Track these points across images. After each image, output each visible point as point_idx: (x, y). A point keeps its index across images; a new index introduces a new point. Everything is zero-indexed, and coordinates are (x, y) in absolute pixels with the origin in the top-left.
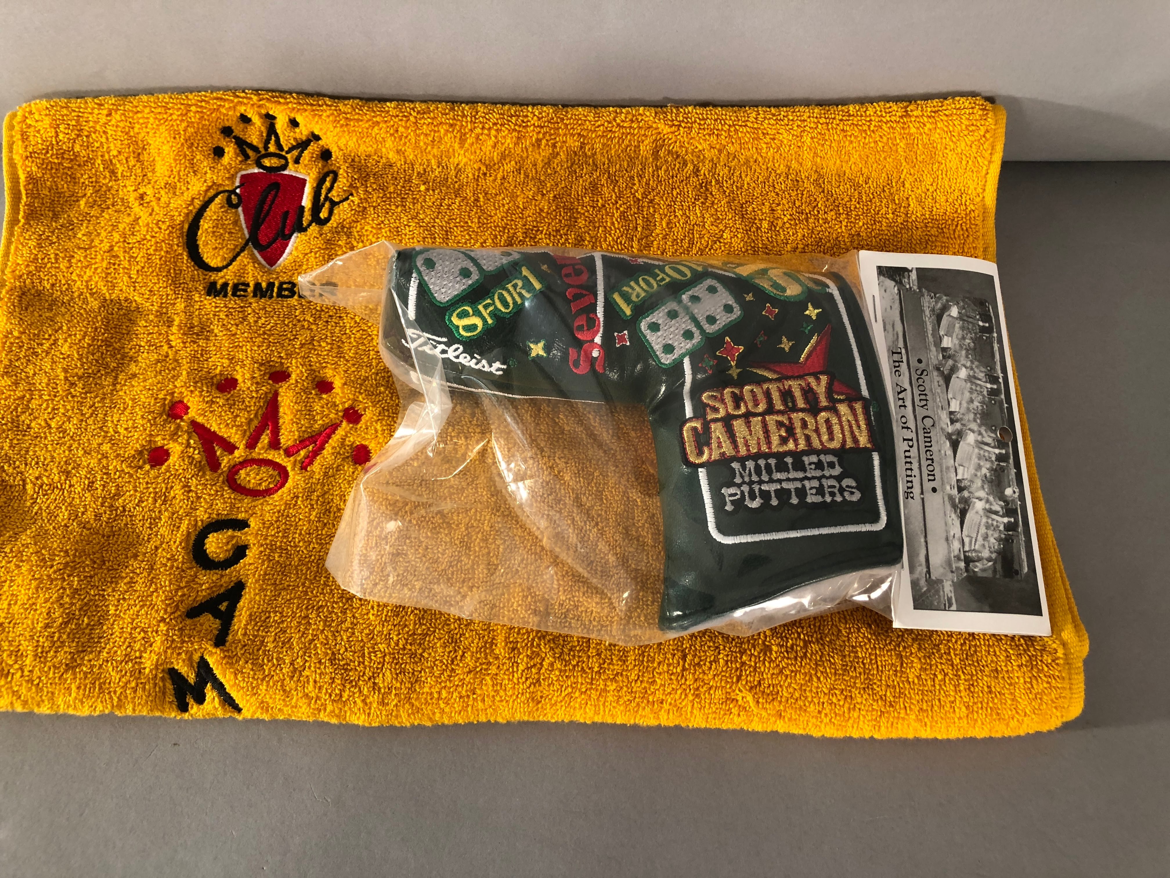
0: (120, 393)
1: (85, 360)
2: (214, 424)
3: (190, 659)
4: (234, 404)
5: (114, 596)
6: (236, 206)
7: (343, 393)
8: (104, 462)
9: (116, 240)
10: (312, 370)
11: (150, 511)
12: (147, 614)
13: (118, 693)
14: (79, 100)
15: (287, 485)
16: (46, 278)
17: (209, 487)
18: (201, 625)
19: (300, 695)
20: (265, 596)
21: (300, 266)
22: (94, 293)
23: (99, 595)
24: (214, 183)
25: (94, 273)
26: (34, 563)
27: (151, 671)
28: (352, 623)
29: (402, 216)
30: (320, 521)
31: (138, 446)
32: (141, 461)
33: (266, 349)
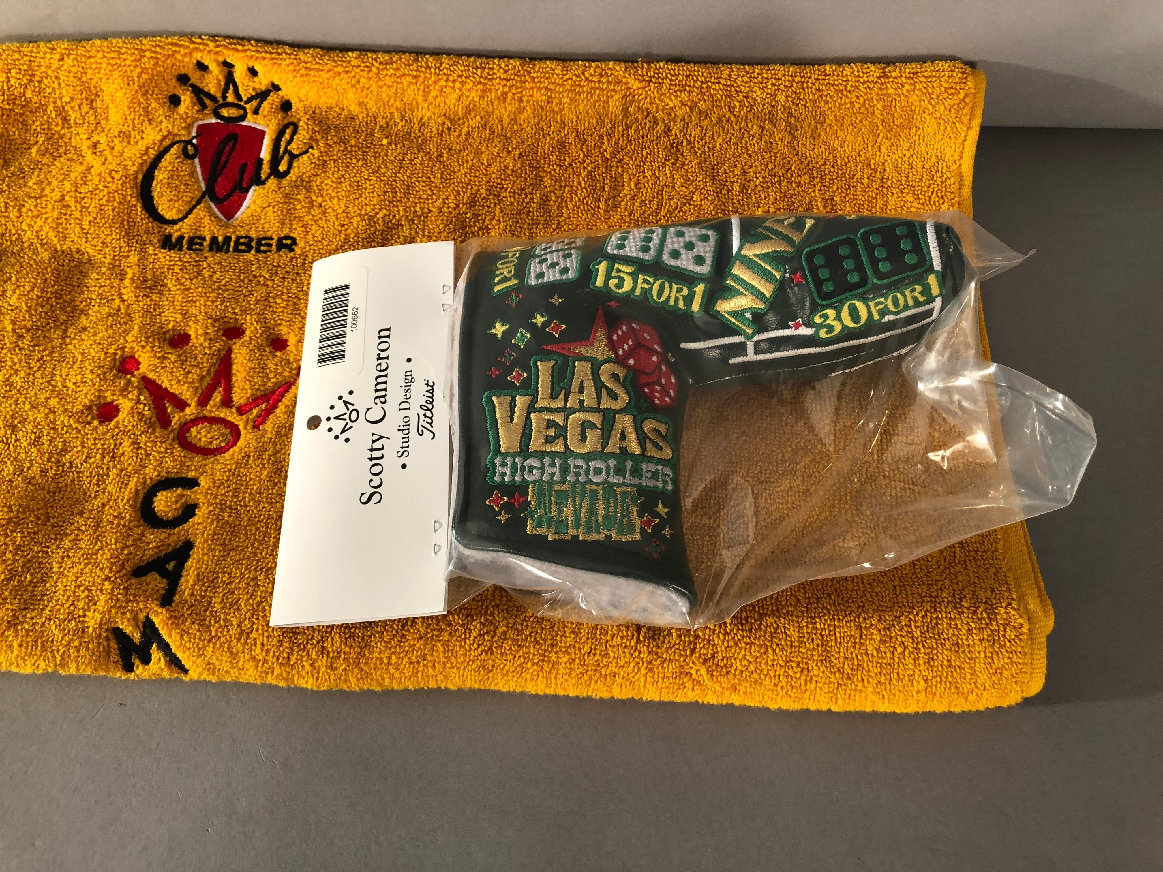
0: (70, 347)
1: (33, 312)
2: (165, 381)
3: (135, 618)
4: (186, 361)
5: (58, 553)
6: (193, 157)
7: (297, 350)
8: (51, 416)
9: (67, 189)
10: (266, 327)
11: (97, 467)
12: (91, 572)
13: (61, 652)
14: (31, 45)
15: (239, 444)
17: (159, 444)
18: (147, 584)
19: (247, 657)
20: (214, 556)
21: (257, 220)
22: (45, 244)
23: (43, 552)
24: (170, 133)
25: (44, 223)
27: (95, 630)
29: (363, 170)
30: (271, 481)
31: (86, 401)
32: (89, 417)
33: (221, 305)
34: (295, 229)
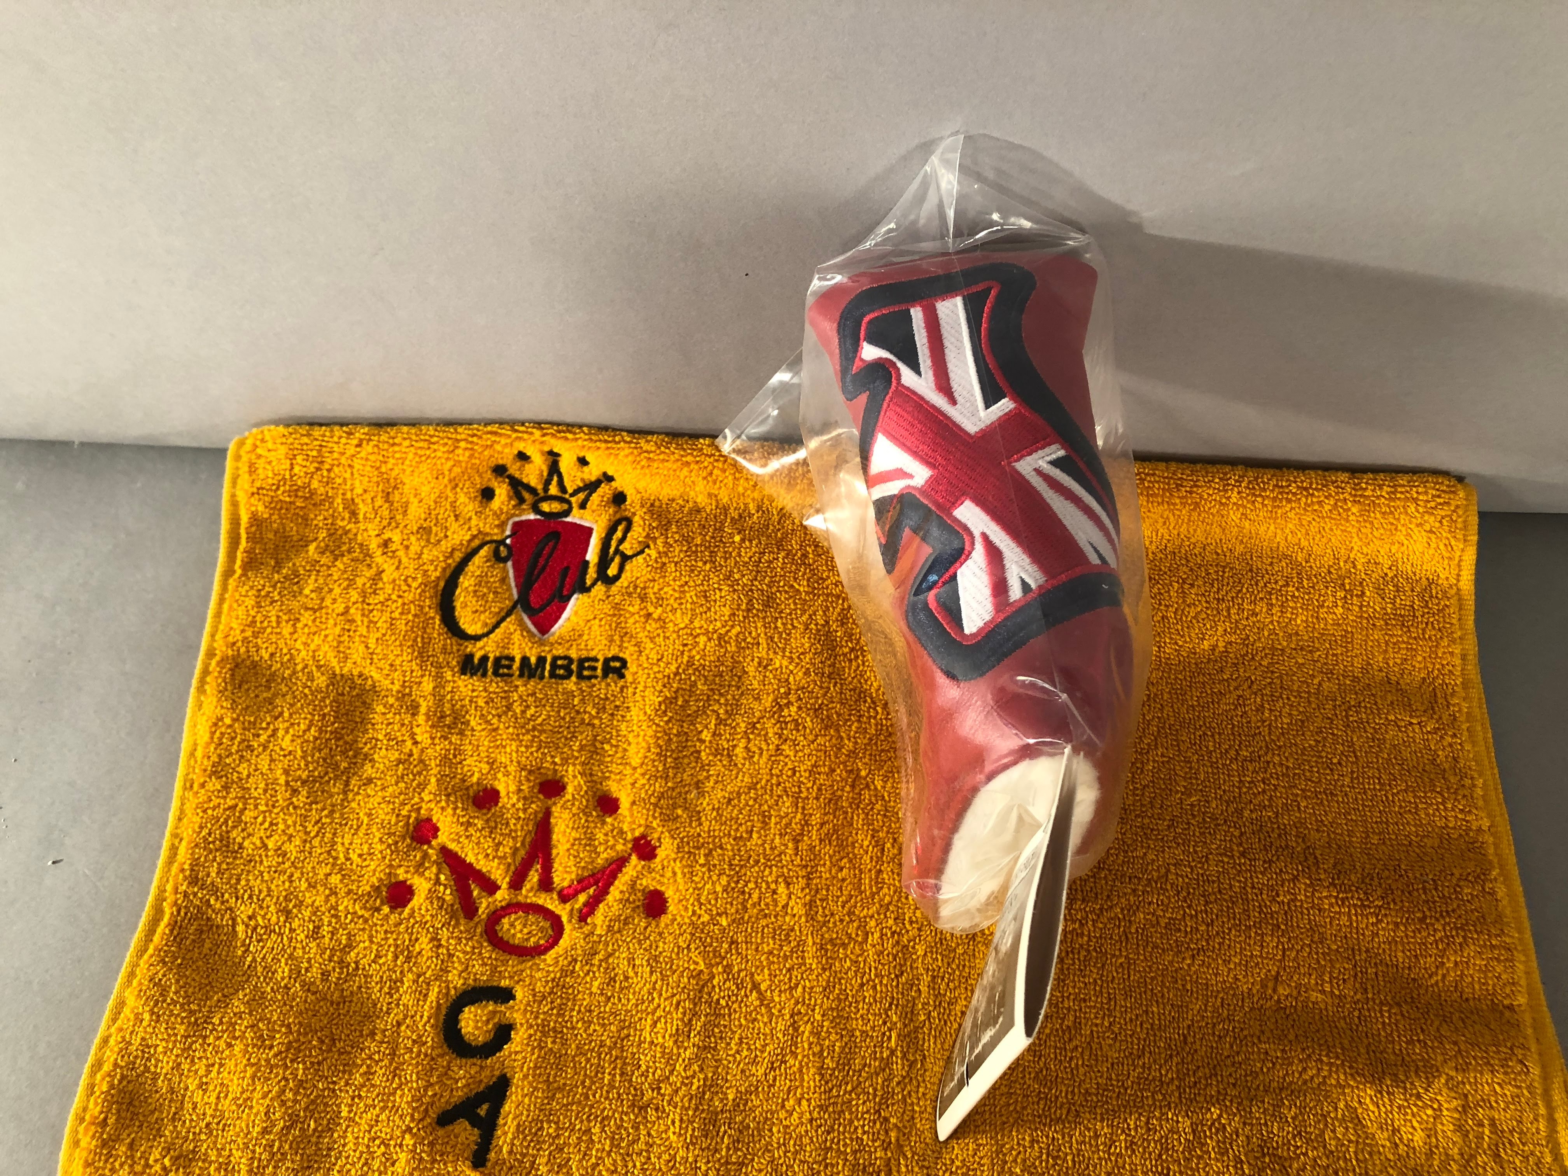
0: (354, 805)
1: (310, 759)
2: (470, 854)
4: (496, 828)
6: (504, 560)
7: (632, 815)
8: (333, 899)
9: (353, 599)
10: (592, 781)
11: (389, 970)
12: (389, 1119)
15: (561, 942)
16: (265, 646)
17: (464, 941)
18: (456, 1137)
20: (536, 1098)
21: (579, 636)
22: (321, 666)
23: (329, 1089)
24: (480, 532)
25: (323, 641)
26: (249, 1041)
28: (647, 1143)
29: (712, 576)
30: (602, 994)
31: (375, 881)
32: (378, 901)
33: (537, 751)
34: (626, 648)
